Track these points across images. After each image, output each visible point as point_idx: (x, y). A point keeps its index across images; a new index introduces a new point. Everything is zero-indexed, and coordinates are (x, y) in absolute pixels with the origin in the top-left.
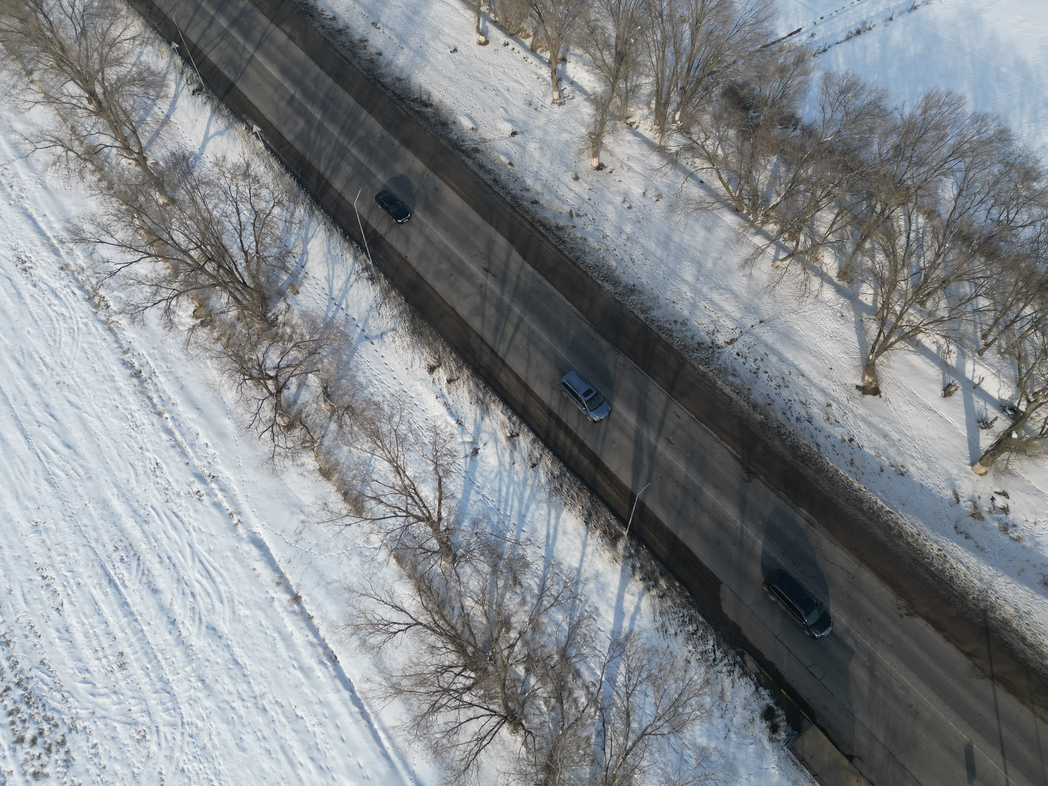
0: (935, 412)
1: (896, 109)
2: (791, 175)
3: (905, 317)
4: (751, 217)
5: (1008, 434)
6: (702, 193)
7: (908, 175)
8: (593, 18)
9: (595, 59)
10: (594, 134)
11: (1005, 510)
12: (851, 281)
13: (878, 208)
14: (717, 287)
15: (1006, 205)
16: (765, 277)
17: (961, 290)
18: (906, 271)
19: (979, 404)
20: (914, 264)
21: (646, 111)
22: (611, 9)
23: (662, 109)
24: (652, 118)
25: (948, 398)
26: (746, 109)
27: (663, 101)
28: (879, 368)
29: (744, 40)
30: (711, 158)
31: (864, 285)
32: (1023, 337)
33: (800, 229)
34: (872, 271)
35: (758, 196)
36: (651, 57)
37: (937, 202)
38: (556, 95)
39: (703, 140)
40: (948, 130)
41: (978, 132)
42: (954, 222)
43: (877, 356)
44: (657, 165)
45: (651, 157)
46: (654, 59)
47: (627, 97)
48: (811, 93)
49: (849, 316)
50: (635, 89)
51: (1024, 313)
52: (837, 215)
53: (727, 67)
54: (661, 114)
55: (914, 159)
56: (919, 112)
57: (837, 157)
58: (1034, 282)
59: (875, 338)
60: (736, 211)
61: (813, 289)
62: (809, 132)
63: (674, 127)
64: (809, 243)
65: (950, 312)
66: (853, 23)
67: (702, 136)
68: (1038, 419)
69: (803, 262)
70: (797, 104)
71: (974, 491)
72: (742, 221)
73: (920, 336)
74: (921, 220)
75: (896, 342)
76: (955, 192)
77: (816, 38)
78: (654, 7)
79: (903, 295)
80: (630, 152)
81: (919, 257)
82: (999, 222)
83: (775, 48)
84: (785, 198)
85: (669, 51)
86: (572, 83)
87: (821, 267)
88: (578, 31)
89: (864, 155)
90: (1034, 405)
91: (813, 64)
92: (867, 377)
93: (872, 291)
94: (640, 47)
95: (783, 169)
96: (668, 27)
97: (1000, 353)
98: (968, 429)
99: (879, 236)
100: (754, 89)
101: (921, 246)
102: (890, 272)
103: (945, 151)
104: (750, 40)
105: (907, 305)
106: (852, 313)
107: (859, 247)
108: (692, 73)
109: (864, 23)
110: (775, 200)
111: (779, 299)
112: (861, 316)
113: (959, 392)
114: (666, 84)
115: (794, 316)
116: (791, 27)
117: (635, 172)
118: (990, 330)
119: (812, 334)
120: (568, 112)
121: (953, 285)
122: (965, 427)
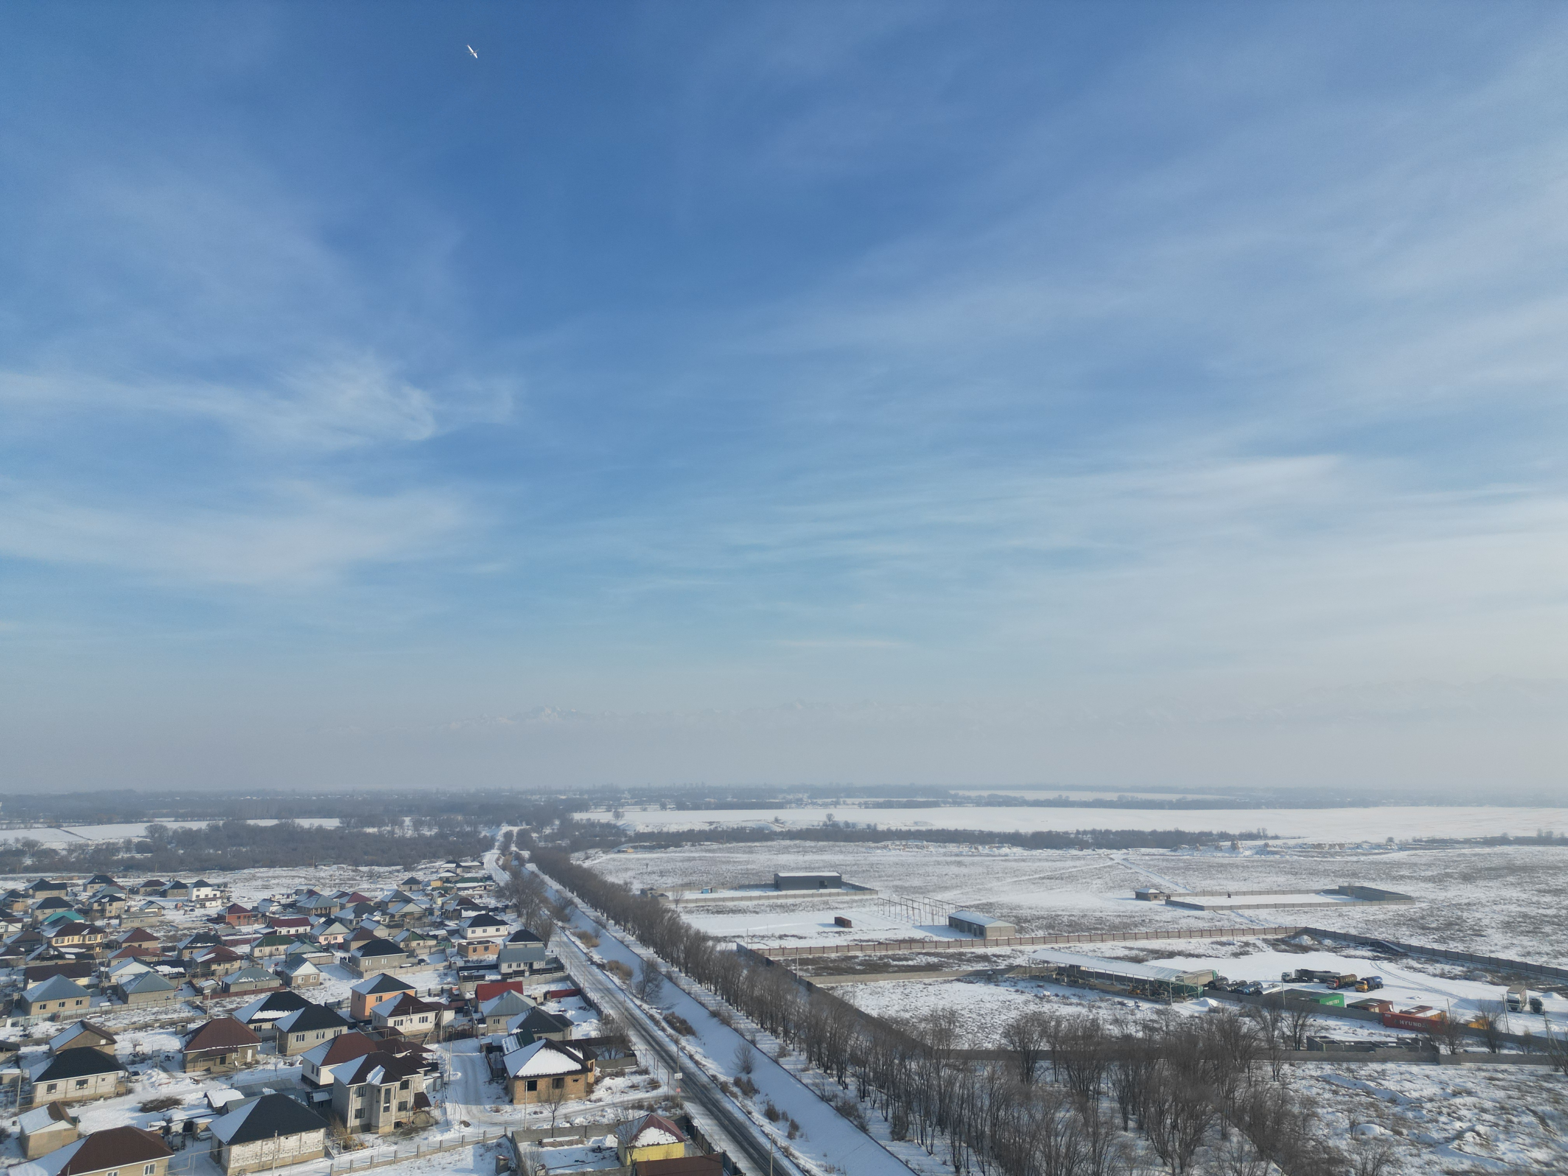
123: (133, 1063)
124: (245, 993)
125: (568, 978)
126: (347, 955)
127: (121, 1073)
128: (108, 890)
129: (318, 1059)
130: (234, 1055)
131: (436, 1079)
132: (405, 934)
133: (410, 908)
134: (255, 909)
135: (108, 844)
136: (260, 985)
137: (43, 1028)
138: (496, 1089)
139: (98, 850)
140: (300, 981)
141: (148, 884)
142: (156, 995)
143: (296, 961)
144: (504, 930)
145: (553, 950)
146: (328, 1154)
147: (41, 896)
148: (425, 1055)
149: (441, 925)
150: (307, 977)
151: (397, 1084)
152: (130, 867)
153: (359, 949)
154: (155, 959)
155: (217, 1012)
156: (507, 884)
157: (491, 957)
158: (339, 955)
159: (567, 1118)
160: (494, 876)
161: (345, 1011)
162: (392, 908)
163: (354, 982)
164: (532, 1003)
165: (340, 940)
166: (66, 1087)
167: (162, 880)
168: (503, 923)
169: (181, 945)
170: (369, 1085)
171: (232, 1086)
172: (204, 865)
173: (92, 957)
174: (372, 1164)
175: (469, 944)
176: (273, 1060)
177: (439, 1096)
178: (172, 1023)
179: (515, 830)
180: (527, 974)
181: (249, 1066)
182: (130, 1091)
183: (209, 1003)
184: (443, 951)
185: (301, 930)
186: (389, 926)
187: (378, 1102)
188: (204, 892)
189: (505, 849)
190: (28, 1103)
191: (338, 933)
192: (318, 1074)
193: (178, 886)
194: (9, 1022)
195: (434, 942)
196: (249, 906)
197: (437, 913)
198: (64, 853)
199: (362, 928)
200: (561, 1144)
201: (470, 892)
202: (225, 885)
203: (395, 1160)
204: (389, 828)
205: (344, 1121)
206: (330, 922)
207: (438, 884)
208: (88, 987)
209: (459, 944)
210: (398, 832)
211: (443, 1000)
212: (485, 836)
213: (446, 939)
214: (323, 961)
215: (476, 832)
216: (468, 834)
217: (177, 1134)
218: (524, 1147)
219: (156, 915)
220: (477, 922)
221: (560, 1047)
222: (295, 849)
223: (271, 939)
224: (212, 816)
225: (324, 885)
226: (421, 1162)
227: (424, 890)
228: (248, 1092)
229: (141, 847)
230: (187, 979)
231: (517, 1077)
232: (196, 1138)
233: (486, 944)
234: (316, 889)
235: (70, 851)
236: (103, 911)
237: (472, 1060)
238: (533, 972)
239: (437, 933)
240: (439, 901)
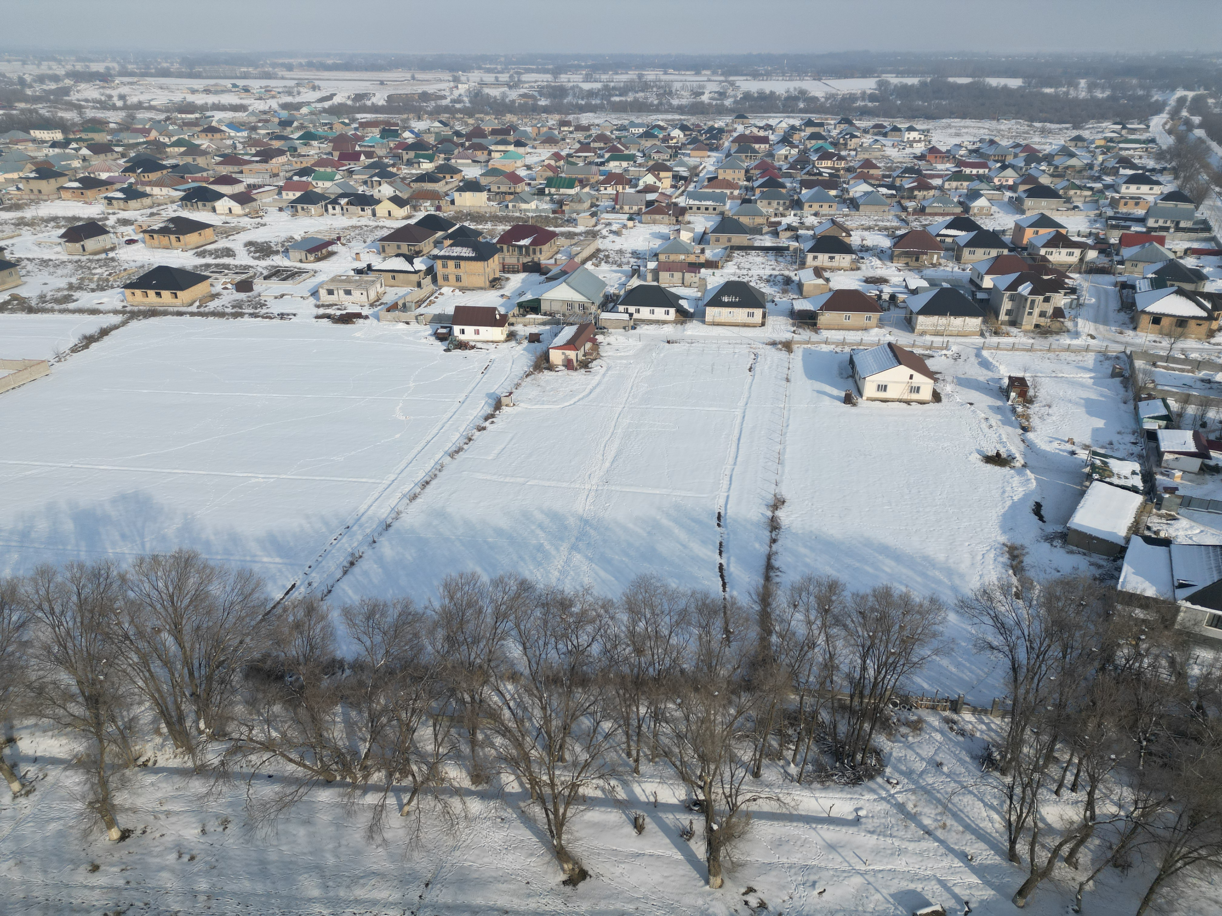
0: (644, 854)
1: (426, 608)
2: (366, 715)
3: (557, 781)
4: (348, 780)
5: (710, 830)
6: (277, 788)
7: (473, 656)
8: (34, 678)
9: (57, 719)
10: (98, 801)
11: (762, 905)
12: (488, 780)
13: (467, 698)
14: (355, 880)
15: (565, 636)
16: (401, 833)
17: (583, 726)
18: (528, 739)
19: (669, 818)
20: (530, 728)
21: (158, 740)
22: (57, 659)
23: (177, 727)
24: (170, 743)
25: (643, 833)
26: (280, 678)
27: (174, 719)
28: (569, 848)
29: (240, 619)
30: (268, 746)
31: (502, 775)
32: (656, 735)
33: (407, 760)
34: (500, 758)
35: (343, 754)
36: (135, 682)
37: (513, 665)
38: (16, 786)
39: (247, 733)
40: (480, 603)
41: (505, 593)
42: (536, 672)
43: (560, 838)
44: (204, 790)
45: (190, 785)
46: (141, 683)
47: (124, 737)
48: (339, 632)
49: (509, 816)
50: (131, 725)
51: (641, 715)
52: (435, 726)
53: (235, 650)
54: (180, 733)
55: (469, 640)
56: (447, 601)
57: (400, 675)
58: (629, 684)
59: (545, 820)
60: (329, 783)
61: (457, 812)
62: (358, 666)
63: (204, 737)
64: (424, 768)
65: (588, 751)
66: (342, 559)
67: (244, 729)
68: (718, 798)
69: (431, 791)
70: (331, 648)
71: (728, 908)
72: (341, 790)
73: (581, 790)
74: (510, 687)
75: (565, 811)
76: (521, 648)
77: (315, 585)
78: (115, 633)
79: (541, 762)
80: (159, 795)
81: (530, 719)
82: (570, 652)
83: (279, 610)
84: (373, 739)
85: (157, 667)
86: (35, 760)
87: (451, 785)
88: (18, 700)
89: (424, 659)
90: (706, 788)
91: (325, 607)
92: (566, 866)
93: (512, 777)
94: (116, 680)
95: (353, 714)
96: (142, 645)
97: (650, 761)
98: (680, 850)
99: (485, 722)
100: (277, 656)
101: (525, 709)
102: (516, 749)
103: (489, 620)
104: (247, 615)
105: (551, 769)
106: (510, 810)
107: (473, 743)
108: (196, 674)
109: (353, 554)
110: (363, 748)
111: (431, 846)
112: (520, 808)
113: (648, 820)
114: (170, 700)
115: (457, 853)
116: (284, 586)
117: (177, 813)
118: (629, 746)
119: (486, 860)
120: (43, 797)
121: (574, 726)
122: (675, 850)
123: (861, 251)
124: (936, 214)
125: (1214, 239)
126: (1014, 195)
127: (854, 256)
128: (850, 129)
129: (983, 269)
130: (925, 257)
131: (1073, 300)
132: (1065, 183)
133: (1073, 162)
134: (948, 151)
135: (851, 94)
136: (947, 210)
137: (811, 220)
138: (1123, 316)
139: (844, 99)
140: (976, 211)
141: (876, 126)
142: (877, 208)
143: (975, 195)
144: (1157, 190)
145: (1203, 212)
146: (982, 335)
147: (809, 130)
148: (1067, 280)
149: (1098, 179)
150: (981, 208)
151: (1041, 298)
152: (864, 113)
153: (1025, 191)
154: (877, 182)
155: (916, 225)
156: (1169, 148)
157: (1140, 212)
158: (1008, 194)
159: (1183, 351)
160: (1157, 139)
161: (1007, 238)
162: (1057, 161)
163: (1018, 217)
164: (1171, 256)
165: (1011, 182)
166: (823, 259)
167: (885, 124)
168: (1158, 183)
169: (895, 174)
170: (1019, 294)
171: (922, 277)
172: (914, 114)
173: (838, 177)
174: (1013, 348)
175: (1121, 198)
176: (951, 265)
177: (1073, 312)
178: (886, 229)
179: (1190, 94)
180: (1172, 230)
181: (934, 265)
182: (858, 269)
183: (911, 218)
184: (1097, 201)
185: (981, 171)
186: (1052, 176)
187: (1024, 307)
188: (914, 135)
189: (1175, 114)
190: (803, 265)
191: (1010, 177)
192: (982, 279)
193: (896, 129)
194: (793, 213)
195: (1089, 193)
196: (944, 149)
197: (1097, 168)
198: (823, 100)
199: (1029, 175)
200: (1173, 369)
201: (1131, 152)
202: (928, 131)
203: (1031, 349)
204: (1064, 89)
205: (997, 315)
206: (1004, 167)
207: (1102, 143)
208: (836, 197)
209: (1112, 198)
210: (1072, 93)
211: (1090, 241)
212: (1157, 101)
213: (1101, 192)
214: (995, 197)
215: (1148, 96)
216: (1140, 98)
217: (885, 301)
218: (1139, 364)
219: (880, 150)
220: (1132, 180)
221: (1191, 296)
222: (983, 105)
223: (957, 176)
224: (923, 73)
225: (1003, 136)
226: (1051, 355)
227: (1087, 147)
228: (933, 283)
229: (872, 98)
230: (897, 199)
231: (1143, 312)
232: (896, 306)
233: (1137, 200)
234: (997, 139)
235: (827, 99)
236: (846, 144)
237: (1106, 292)
238: (1178, 229)
239: (1093, 185)
240: (1100, 158)
